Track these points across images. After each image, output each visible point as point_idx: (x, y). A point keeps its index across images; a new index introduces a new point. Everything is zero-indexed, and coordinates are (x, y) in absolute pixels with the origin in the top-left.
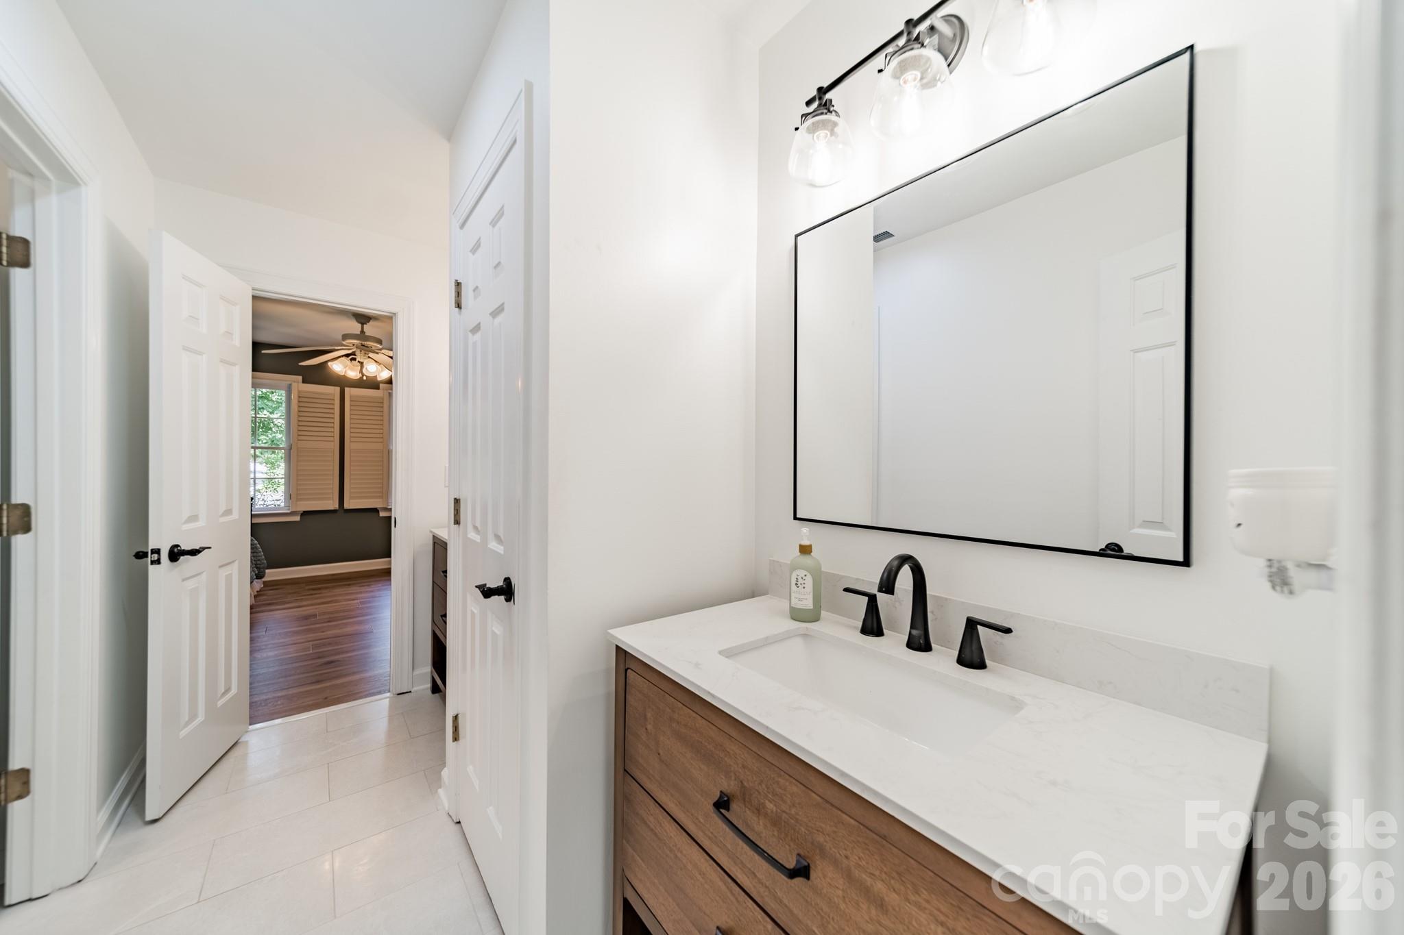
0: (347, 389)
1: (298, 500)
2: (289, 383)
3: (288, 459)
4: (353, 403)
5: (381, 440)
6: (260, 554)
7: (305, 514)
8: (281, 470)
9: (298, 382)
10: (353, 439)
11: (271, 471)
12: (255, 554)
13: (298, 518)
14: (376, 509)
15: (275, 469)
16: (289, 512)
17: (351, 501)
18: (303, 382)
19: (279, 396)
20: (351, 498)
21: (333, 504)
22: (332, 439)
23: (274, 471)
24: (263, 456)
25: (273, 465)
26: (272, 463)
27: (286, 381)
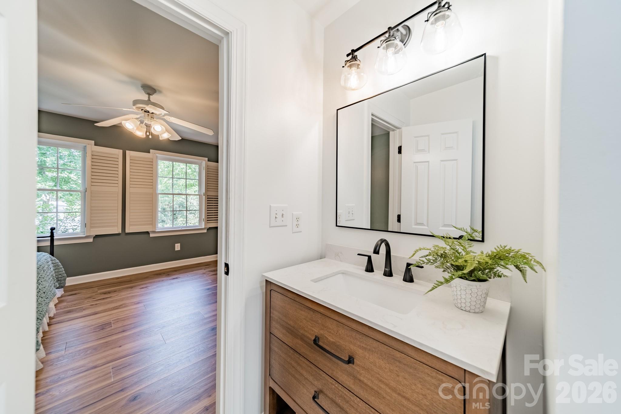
0: (127, 152)
1: (91, 227)
2: (85, 145)
3: (84, 199)
4: (132, 161)
5: (151, 187)
6: (61, 270)
7: (97, 237)
8: (78, 206)
9: (91, 145)
10: (131, 186)
11: (70, 207)
12: (57, 270)
13: (91, 240)
14: (148, 232)
15: (73, 205)
16: (84, 236)
17: (130, 227)
18: (95, 145)
19: (77, 153)
20: (130, 225)
21: (117, 230)
22: (116, 185)
23: (72, 207)
24: (64, 197)
25: (71, 203)
26: (71, 202)
27: (83, 143)
